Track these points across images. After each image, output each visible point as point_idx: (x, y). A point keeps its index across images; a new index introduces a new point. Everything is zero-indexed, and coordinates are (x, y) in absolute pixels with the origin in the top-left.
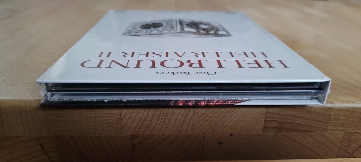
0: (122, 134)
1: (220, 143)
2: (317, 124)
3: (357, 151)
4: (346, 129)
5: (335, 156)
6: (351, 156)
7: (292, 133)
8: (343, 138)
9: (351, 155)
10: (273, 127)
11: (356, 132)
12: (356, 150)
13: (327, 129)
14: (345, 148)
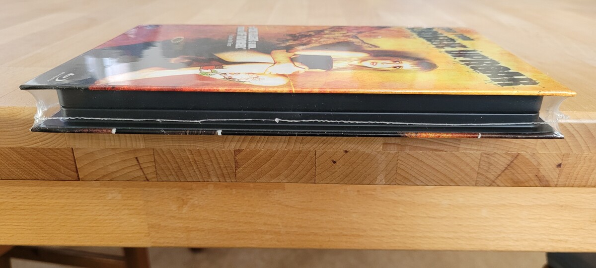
0: (224, 148)
1: (334, 162)
2: (446, 142)
3: (500, 178)
4: (483, 148)
5: (474, 185)
6: (492, 184)
7: (419, 152)
8: (480, 160)
9: (493, 182)
10: (394, 144)
11: (495, 153)
12: (498, 176)
13: (458, 148)
14: (484, 173)
